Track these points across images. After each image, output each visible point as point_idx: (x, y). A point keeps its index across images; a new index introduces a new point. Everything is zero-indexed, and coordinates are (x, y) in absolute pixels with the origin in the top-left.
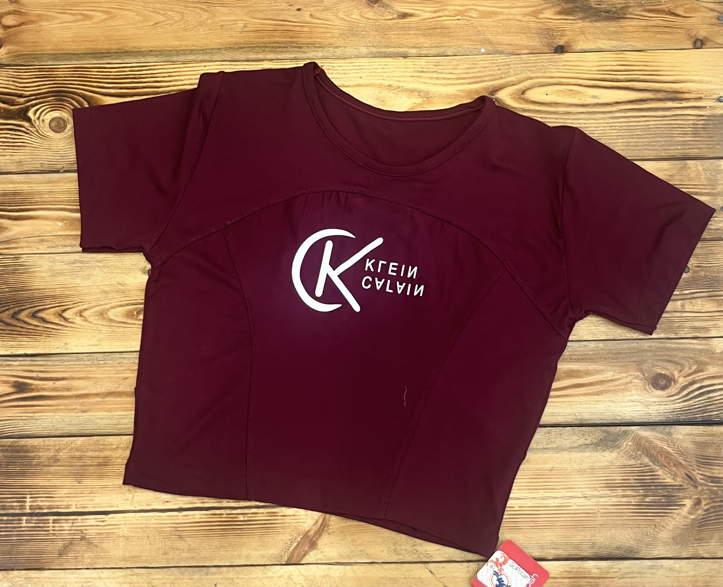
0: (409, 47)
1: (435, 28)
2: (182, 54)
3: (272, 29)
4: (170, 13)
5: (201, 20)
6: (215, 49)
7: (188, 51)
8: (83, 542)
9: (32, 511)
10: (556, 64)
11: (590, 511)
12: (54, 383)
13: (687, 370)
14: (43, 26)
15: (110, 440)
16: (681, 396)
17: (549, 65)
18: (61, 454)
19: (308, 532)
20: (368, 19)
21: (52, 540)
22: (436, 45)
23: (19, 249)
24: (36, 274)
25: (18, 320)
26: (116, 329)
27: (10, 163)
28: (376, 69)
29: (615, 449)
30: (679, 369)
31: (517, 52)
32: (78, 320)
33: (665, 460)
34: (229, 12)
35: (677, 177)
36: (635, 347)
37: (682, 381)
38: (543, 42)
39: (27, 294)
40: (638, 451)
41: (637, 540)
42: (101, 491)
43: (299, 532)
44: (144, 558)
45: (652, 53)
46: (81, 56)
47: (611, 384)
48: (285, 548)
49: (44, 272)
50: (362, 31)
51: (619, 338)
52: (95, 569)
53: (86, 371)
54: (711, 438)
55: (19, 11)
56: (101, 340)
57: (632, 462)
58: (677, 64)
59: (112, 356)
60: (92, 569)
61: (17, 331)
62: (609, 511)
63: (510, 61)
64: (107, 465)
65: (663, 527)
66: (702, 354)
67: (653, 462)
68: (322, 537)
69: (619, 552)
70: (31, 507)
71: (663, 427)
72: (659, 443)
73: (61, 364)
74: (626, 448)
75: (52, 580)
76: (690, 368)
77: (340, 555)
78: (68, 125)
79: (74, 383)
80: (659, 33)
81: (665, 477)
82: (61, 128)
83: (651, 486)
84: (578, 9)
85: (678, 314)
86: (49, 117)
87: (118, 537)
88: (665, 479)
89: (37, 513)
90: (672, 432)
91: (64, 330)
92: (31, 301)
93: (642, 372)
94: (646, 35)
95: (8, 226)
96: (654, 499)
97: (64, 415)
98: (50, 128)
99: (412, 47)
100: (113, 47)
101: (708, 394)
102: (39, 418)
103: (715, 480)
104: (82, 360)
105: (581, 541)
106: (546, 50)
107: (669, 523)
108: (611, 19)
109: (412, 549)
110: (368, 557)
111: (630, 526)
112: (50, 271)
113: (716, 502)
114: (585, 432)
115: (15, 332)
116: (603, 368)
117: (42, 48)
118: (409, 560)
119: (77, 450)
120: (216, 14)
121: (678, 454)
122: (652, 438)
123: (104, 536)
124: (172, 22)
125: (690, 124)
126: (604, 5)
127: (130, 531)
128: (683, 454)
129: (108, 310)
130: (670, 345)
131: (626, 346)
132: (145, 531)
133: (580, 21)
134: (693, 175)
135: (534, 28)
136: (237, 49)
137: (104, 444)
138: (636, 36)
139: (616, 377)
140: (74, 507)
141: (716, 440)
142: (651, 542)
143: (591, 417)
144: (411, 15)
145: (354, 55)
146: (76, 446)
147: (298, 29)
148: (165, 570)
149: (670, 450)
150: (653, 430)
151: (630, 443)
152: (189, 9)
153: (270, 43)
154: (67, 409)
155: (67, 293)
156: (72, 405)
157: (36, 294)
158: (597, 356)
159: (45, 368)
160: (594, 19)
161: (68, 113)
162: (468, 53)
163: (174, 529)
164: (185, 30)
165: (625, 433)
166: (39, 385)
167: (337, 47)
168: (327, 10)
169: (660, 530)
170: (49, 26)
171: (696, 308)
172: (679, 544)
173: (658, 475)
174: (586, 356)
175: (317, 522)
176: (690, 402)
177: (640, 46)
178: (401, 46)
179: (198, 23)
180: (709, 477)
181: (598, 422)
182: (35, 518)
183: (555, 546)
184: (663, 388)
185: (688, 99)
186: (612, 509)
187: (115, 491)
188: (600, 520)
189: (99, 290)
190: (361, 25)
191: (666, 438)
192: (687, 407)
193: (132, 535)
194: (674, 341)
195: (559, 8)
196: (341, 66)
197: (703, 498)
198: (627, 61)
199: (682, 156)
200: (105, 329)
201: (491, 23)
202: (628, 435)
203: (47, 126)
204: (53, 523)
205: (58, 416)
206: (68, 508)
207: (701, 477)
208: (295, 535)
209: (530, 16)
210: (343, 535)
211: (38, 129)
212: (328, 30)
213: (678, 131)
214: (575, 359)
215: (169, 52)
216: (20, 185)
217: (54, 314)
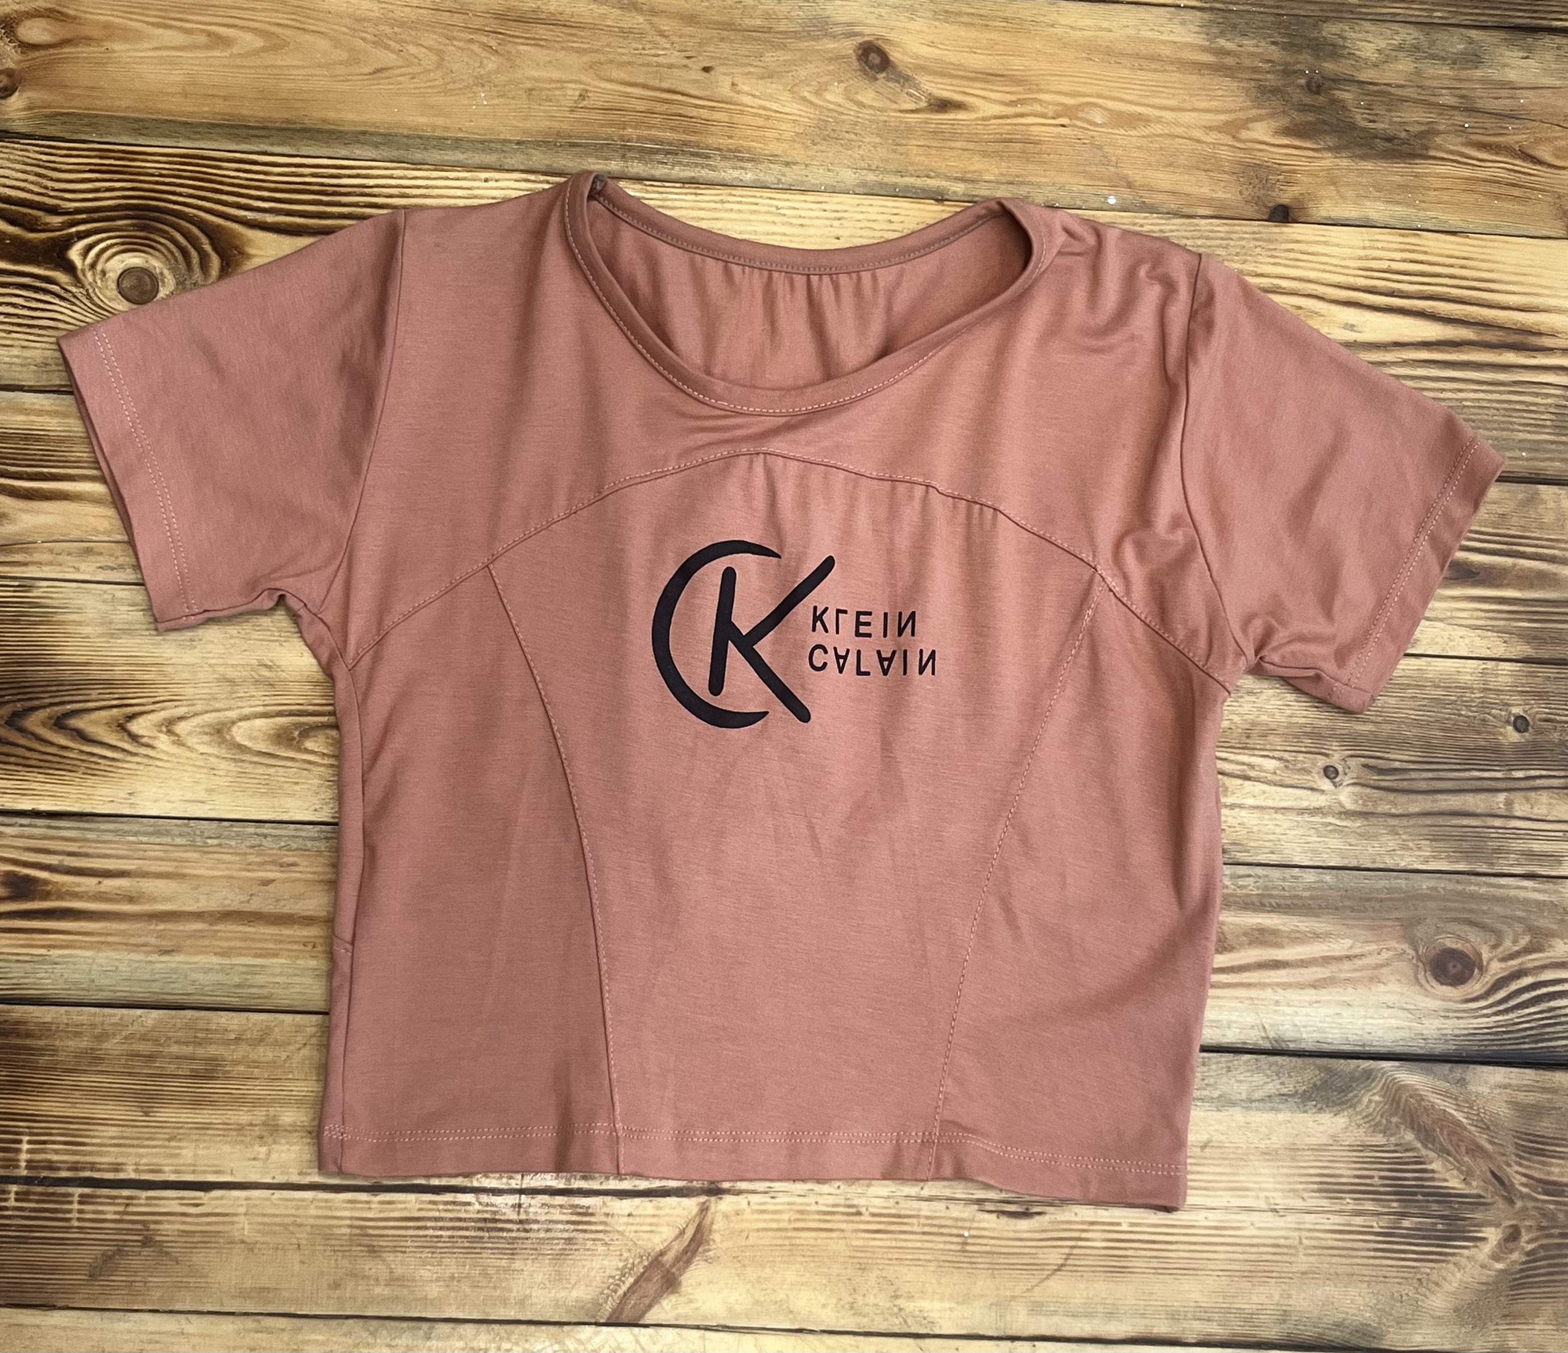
0: (949, 178)
1: (1010, 141)
2: (434, 147)
3: (643, 109)
4: (412, 49)
5: (482, 72)
6: (510, 141)
7: (449, 142)
8: (146, 1251)
9: (33, 1174)
10: (1271, 247)
11: (1282, 1242)
12: (100, 883)
13: (1508, 945)
14: (114, 52)
15: (223, 1020)
16: (1491, 1000)
17: (1256, 247)
18: (105, 1046)
19: (662, 1254)
20: (861, 105)
21: (77, 1243)
22: (1011, 179)
23: (30, 568)
24: (70, 629)
25: (22, 730)
26: (250, 768)
27: (22, 365)
28: (874, 221)
29: (1343, 1110)
30: (1492, 943)
31: (1186, 211)
32: (163, 742)
33: (1451, 1141)
34: (548, 58)
35: (1514, 521)
36: (1400, 890)
37: (1496, 969)
38: (1245, 193)
39: (44, 672)
40: (1391, 1115)
41: (1378, 1310)
42: (197, 1137)
43: (642, 1251)
44: (286, 1294)
45: (1482, 240)
46: (200, 129)
47: (1347, 965)
48: (608, 1288)
49: (88, 625)
50: (847, 132)
51: (1369, 865)
52: (171, 1312)
53: (175, 860)
54: (1549, 1096)
55: (58, 12)
56: (213, 790)
57: (1379, 1139)
58: (1529, 270)
59: (237, 828)
60: (165, 1312)
61: (17, 756)
62: (1324, 1243)
63: (1173, 231)
64: (212, 1078)
65: (1437, 1284)
66: (1543, 911)
67: (1422, 1143)
68: (693, 1267)
69: (1338, 1333)
70: (31, 1165)
71: (1449, 1065)
72: (1438, 1101)
73: (117, 838)
74: (1367, 1107)
75: (69, 1333)
76: (1515, 942)
77: (730, 1309)
78: (161, 289)
79: (147, 885)
80: (1497, 196)
81: (1447, 1176)
82: (143, 293)
83: (1415, 1194)
84: (1326, 127)
85: (1498, 823)
86: (118, 263)
87: (229, 1243)
88: (1446, 1180)
89: (45, 1178)
90: (1468, 1078)
91: (129, 762)
92: (54, 688)
93: (1414, 944)
94: (1470, 198)
95: (11, 511)
96: (1420, 1223)
97: (118, 957)
98: (120, 293)
99: (956, 179)
100: (275, 115)
101: (1550, 1000)
102: (58, 960)
103: (1551, 1188)
104: (168, 833)
105: (1260, 1307)
106: (1250, 211)
107: (1449, 1277)
108: (1395, 157)
109: (888, 1305)
110: (791, 1316)
111: (1367, 1279)
112: (102, 624)
113: (1551, 1236)
114: (1282, 1066)
115: (12, 759)
116: (1329, 928)
117: (109, 103)
118: (883, 1328)
119: (144, 1038)
120: (518, 62)
121: (1476, 1126)
122: (1424, 1090)
123: (196, 1240)
124: (417, 69)
125: (1550, 405)
126: (1383, 122)
127: (259, 1231)
128: (1488, 1128)
129: (233, 723)
130: (1477, 888)
131: (1382, 884)
132: (293, 1233)
133: (1330, 155)
134: (1549, 518)
135: (1228, 161)
136: (561, 146)
137: (207, 1030)
138: (1446, 198)
139: (1357, 951)
140: (130, 1168)
141: (1560, 1101)
142: (1410, 1317)
143: (1297, 1035)
144: (959, 106)
145: (826, 186)
146: (142, 1030)
147: (704, 113)
148: (334, 1323)
149: (1459, 1116)
150: (1429, 1072)
151: (1377, 1098)
152: (456, 43)
153: (638, 140)
154: (126, 944)
155: (138, 677)
156: (140, 936)
157: (68, 673)
158: (1319, 902)
159: (80, 847)
160: (1358, 152)
161: (164, 260)
162: (1079, 203)
163: (358, 1231)
164: (446, 92)
165: (1368, 1075)
166: (63, 884)
167: (787, 164)
168: (770, 77)
169: (1429, 1290)
170: (131, 54)
171: (1536, 810)
172: (1467, 1323)
173: (1433, 1171)
174: (1295, 901)
175: (682, 1233)
176: (1511, 1016)
177: (1454, 221)
178: (932, 174)
179: (477, 78)
180: (1540, 1181)
181: (1310, 1046)
182: (40, 1189)
183: (1202, 1314)
184: (1458, 980)
185: (1552, 349)
186: (1330, 1239)
187: (229, 1139)
188: (1303, 1262)
189: (215, 676)
190: (844, 117)
191: (1455, 1092)
192: (1502, 1026)
193: (261, 1239)
194: (1484, 879)
195: (1284, 122)
196: (795, 208)
197: (1526, 1227)
198: (1426, 253)
199: (1528, 475)
200: (224, 765)
201: (1134, 140)
202: (1374, 1080)
203: (114, 286)
204: (80, 1203)
205: (105, 958)
206: (116, 1170)
207: (1524, 1180)
208: (631, 1261)
209: (1220, 132)
210: (739, 1265)
211: (91, 291)
212: (770, 123)
213: (1524, 418)
214: (1271, 905)
215: (405, 140)
216: (40, 419)
217: (108, 724)
